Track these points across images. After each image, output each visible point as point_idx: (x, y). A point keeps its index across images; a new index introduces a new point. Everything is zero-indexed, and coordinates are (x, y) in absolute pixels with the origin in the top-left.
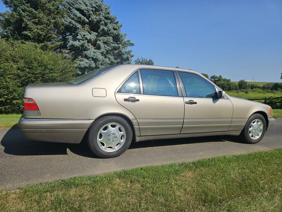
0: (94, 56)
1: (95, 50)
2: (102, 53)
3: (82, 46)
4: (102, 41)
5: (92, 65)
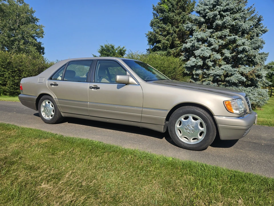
0: (202, 53)
5: (199, 63)
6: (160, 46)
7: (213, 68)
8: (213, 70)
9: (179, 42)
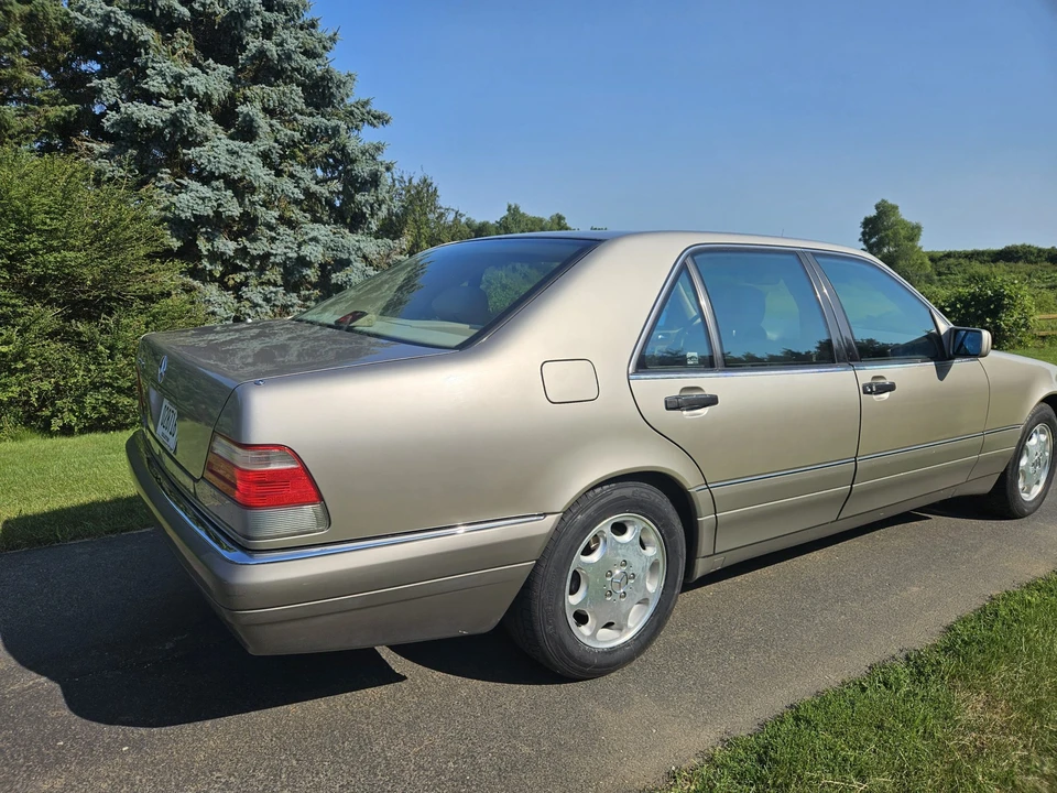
0: (235, 167)
1: (236, 145)
2: (265, 157)
3: (175, 122)
4: (258, 105)
5: (228, 207)
7: (267, 231)
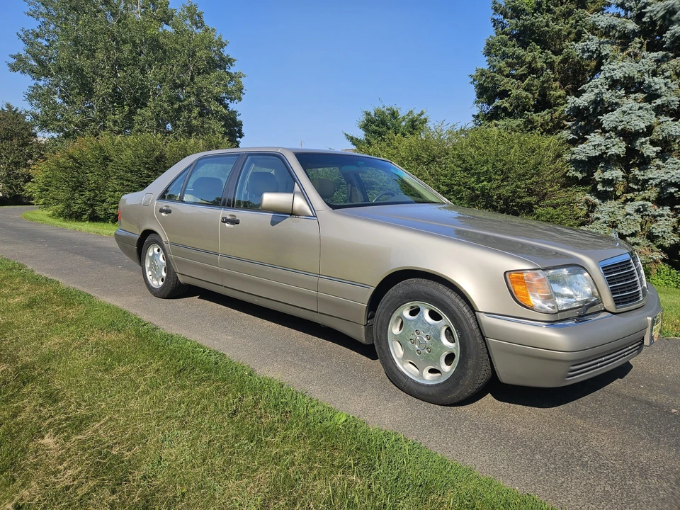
5: (613, 149)
6: (507, 105)
7: (659, 162)
8: (659, 167)
9: (562, 92)
